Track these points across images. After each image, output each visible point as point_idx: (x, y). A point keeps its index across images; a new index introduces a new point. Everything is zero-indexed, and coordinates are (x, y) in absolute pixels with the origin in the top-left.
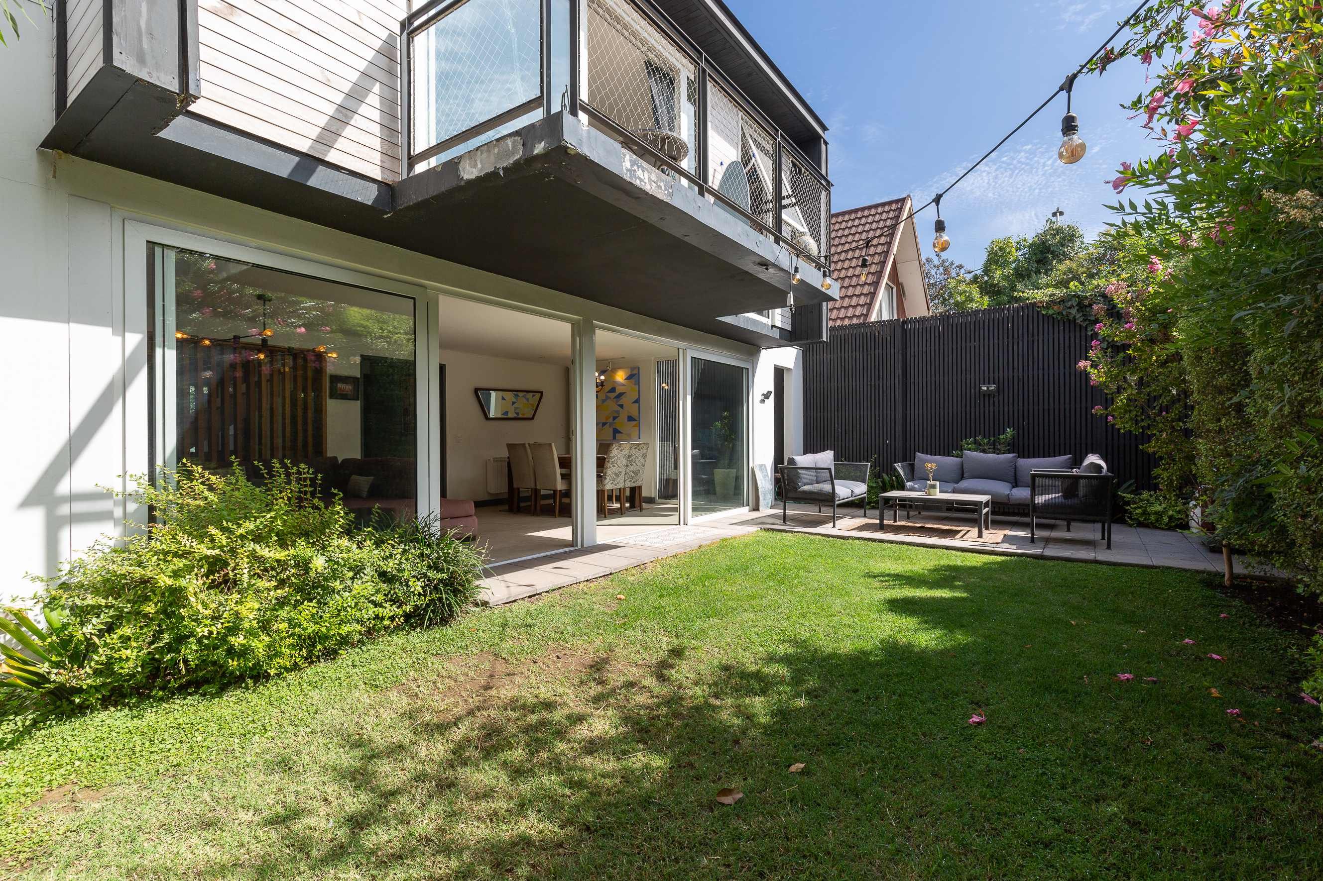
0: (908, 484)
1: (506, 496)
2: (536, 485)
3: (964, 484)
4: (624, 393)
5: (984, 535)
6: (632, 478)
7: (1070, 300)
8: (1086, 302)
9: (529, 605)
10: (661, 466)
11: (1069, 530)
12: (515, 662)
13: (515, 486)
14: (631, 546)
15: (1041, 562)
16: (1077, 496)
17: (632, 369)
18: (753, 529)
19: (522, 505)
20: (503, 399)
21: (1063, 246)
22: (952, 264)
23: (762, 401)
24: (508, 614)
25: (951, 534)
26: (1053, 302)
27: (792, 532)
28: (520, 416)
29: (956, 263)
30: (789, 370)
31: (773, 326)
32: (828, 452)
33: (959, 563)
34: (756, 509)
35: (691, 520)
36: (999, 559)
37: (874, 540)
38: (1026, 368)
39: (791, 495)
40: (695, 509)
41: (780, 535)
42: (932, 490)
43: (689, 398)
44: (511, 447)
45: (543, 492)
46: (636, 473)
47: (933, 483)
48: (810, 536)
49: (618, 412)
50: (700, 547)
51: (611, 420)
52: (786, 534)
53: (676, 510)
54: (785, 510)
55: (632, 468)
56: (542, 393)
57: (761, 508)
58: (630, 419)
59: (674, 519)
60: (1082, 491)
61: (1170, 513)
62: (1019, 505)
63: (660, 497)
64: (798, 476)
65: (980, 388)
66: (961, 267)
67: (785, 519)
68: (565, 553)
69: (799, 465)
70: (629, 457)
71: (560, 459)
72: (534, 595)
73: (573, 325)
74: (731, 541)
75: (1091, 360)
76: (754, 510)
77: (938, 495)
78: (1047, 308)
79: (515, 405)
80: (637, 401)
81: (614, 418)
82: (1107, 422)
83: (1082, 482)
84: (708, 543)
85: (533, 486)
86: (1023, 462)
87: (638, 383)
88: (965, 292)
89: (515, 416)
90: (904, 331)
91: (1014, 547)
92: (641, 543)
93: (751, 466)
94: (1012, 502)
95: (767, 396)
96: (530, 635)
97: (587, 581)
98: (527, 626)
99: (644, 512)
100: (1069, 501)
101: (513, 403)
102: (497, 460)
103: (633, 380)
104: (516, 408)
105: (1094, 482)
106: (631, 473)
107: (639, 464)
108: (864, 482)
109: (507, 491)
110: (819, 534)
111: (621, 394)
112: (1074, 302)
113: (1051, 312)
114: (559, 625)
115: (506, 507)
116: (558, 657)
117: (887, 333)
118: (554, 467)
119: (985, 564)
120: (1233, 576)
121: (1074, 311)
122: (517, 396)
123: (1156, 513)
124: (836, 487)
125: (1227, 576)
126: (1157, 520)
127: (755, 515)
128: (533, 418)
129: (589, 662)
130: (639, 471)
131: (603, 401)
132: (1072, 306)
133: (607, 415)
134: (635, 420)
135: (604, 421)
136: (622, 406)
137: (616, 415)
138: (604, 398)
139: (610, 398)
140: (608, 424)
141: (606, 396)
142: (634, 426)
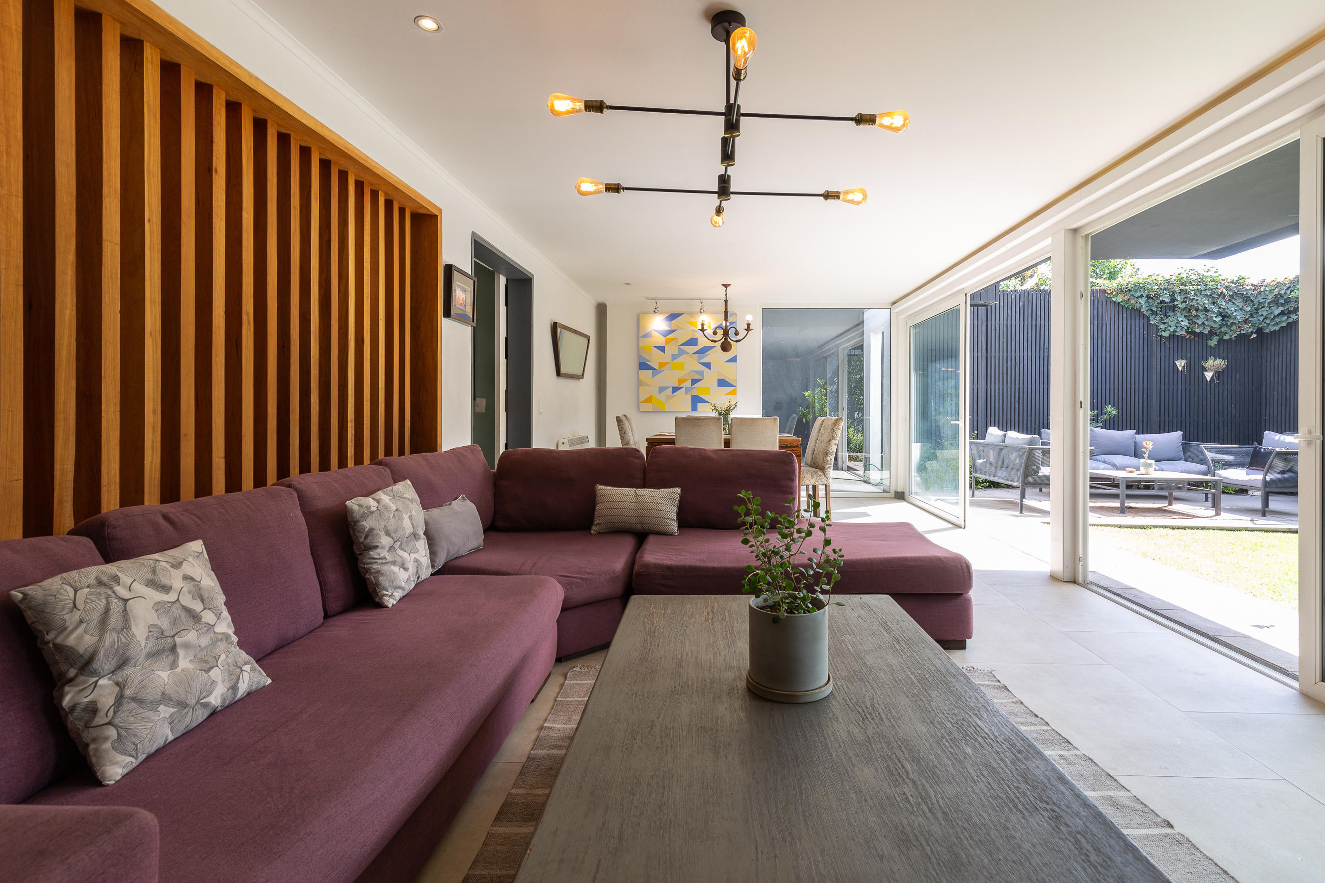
7: (1139, 289)
8: (1153, 294)
26: (1121, 291)
42: (1148, 469)
47: (1149, 461)
49: (701, 373)
51: (688, 384)
56: (589, 338)
58: (722, 383)
78: (1116, 296)
80: (734, 359)
81: (694, 382)
86: (1141, 439)
111: (706, 349)
112: (1144, 292)
113: (1119, 300)
121: (1142, 301)
128: (583, 376)
131: (674, 357)
132: (1142, 296)
133: (682, 377)
134: (730, 385)
135: (677, 385)
136: (708, 365)
137: (698, 377)
138: (677, 353)
139: (687, 353)
140: (683, 390)
141: (680, 350)
142: (728, 394)
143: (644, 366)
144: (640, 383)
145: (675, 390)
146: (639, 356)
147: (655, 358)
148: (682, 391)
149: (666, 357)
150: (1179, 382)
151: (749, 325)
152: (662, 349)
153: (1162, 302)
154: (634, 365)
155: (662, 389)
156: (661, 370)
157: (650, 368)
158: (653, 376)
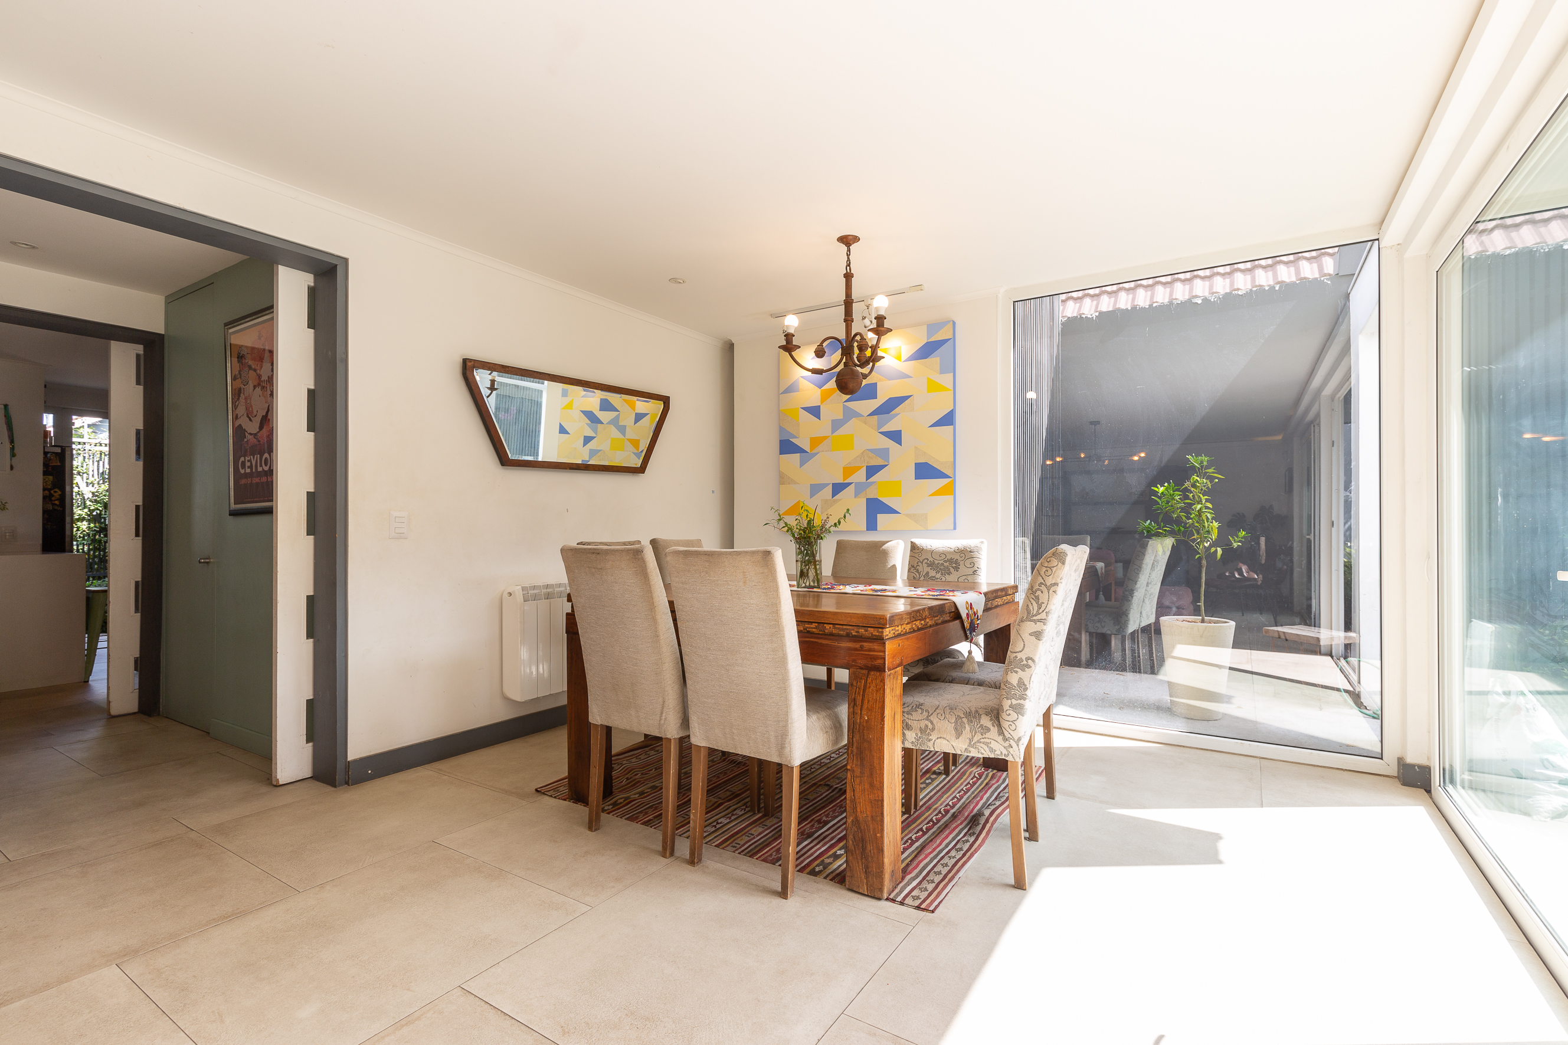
1: (564, 701)
4: (902, 400)
13: (595, 715)
17: (933, 327)
49: (884, 453)
51: (860, 476)
56: (666, 400)
58: (925, 471)
71: (801, 617)
79: (592, 445)
80: (948, 420)
81: (872, 471)
87: (951, 367)
101: (587, 440)
102: (534, 594)
103: (934, 360)
104: (592, 448)
109: (566, 689)
111: (893, 404)
128: (641, 469)
131: (836, 425)
133: (849, 463)
134: (941, 475)
135: (840, 480)
136: (896, 436)
137: (878, 461)
138: (841, 417)
139: (857, 415)
140: (852, 488)
141: (845, 408)
142: (937, 493)
143: (787, 447)
144: (783, 479)
145: (838, 488)
146: (782, 430)
147: (805, 431)
148: (850, 490)
149: (821, 427)
151: (880, 319)
152: (815, 411)
154: (776, 447)
155: (815, 489)
156: (814, 452)
157: (797, 449)
158: (802, 464)
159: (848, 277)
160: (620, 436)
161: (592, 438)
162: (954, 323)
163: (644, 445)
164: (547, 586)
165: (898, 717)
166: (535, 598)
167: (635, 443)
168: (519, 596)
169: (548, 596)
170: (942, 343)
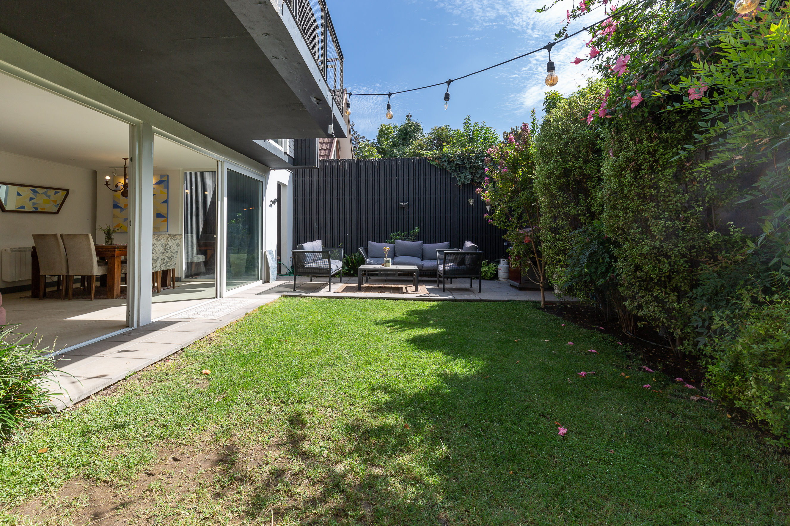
0: (367, 260)
1: (30, 283)
2: (68, 272)
3: (398, 259)
5: (419, 290)
6: (167, 262)
7: (444, 158)
8: (452, 160)
9: (108, 399)
10: (187, 253)
11: (451, 283)
12: (123, 482)
13: (42, 273)
14: (187, 320)
15: (455, 303)
16: (465, 265)
17: (162, 176)
18: (276, 297)
19: (48, 290)
20: (18, 194)
21: (414, 133)
22: (359, 135)
23: (271, 206)
24: (87, 416)
25: (399, 290)
26: (436, 158)
27: (304, 297)
28: (39, 210)
29: (361, 135)
30: (285, 185)
31: (285, 153)
32: (318, 240)
33: (417, 308)
34: (267, 281)
35: (226, 294)
36: (435, 303)
37: (360, 298)
38: (422, 193)
39: (299, 270)
40: (228, 284)
41: (297, 299)
42: (387, 264)
43: (225, 199)
44: (36, 237)
45: (75, 277)
46: (170, 258)
47: (388, 259)
48: (319, 299)
50: (247, 315)
52: (300, 299)
53: (213, 285)
54: (295, 281)
55: (167, 254)
56: (68, 191)
57: (271, 281)
58: (158, 215)
59: (210, 291)
60: (468, 261)
61: (491, 271)
62: (428, 270)
63: (187, 276)
64: (305, 257)
65: (399, 203)
66: (363, 137)
67: (294, 287)
68: (124, 334)
69: (306, 250)
70: (166, 245)
72: (109, 387)
73: (132, 127)
74: (267, 307)
75: (483, 188)
76: (265, 282)
77: (391, 267)
78: (433, 161)
79: (33, 201)
80: (166, 202)
82: (488, 223)
83: (468, 256)
84: (251, 310)
85: (64, 273)
86: (427, 246)
87: (167, 187)
88: (370, 150)
89: (32, 209)
90: (357, 167)
91: (438, 295)
92: (195, 317)
93: (264, 251)
94: (424, 269)
95: (273, 202)
96: (127, 438)
97: (161, 360)
98: (117, 427)
99: (176, 289)
100: (462, 267)
101: (31, 199)
103: (162, 185)
104: (34, 204)
105: (474, 256)
106: (166, 259)
107: (173, 251)
108: (340, 260)
109: (31, 278)
110: (324, 297)
112: (446, 159)
113: (434, 163)
114: (156, 417)
115: (29, 293)
116: (175, 459)
117: (347, 167)
118: (91, 255)
119: (431, 307)
120: (545, 302)
121: (446, 164)
122: (35, 192)
123: (485, 271)
124: (332, 265)
125: (542, 303)
126: (485, 275)
127: (267, 286)
128: (58, 212)
129: (213, 456)
130: (173, 257)
132: (445, 161)
134: (163, 216)
142: (162, 221)
143: (116, 206)
144: (114, 216)
146: (114, 201)
147: (122, 202)
149: (126, 201)
150: (471, 213)
153: (457, 164)
154: (111, 206)
155: (125, 220)
156: (124, 208)
157: (119, 207)
158: (121, 212)
159: (125, 168)
160: (48, 198)
161: (33, 199)
162: (168, 176)
163: (59, 202)
164: (19, 248)
165: (120, 266)
166: (15, 251)
167: (55, 202)
168: (9, 251)
169: (20, 251)
170: (164, 181)
